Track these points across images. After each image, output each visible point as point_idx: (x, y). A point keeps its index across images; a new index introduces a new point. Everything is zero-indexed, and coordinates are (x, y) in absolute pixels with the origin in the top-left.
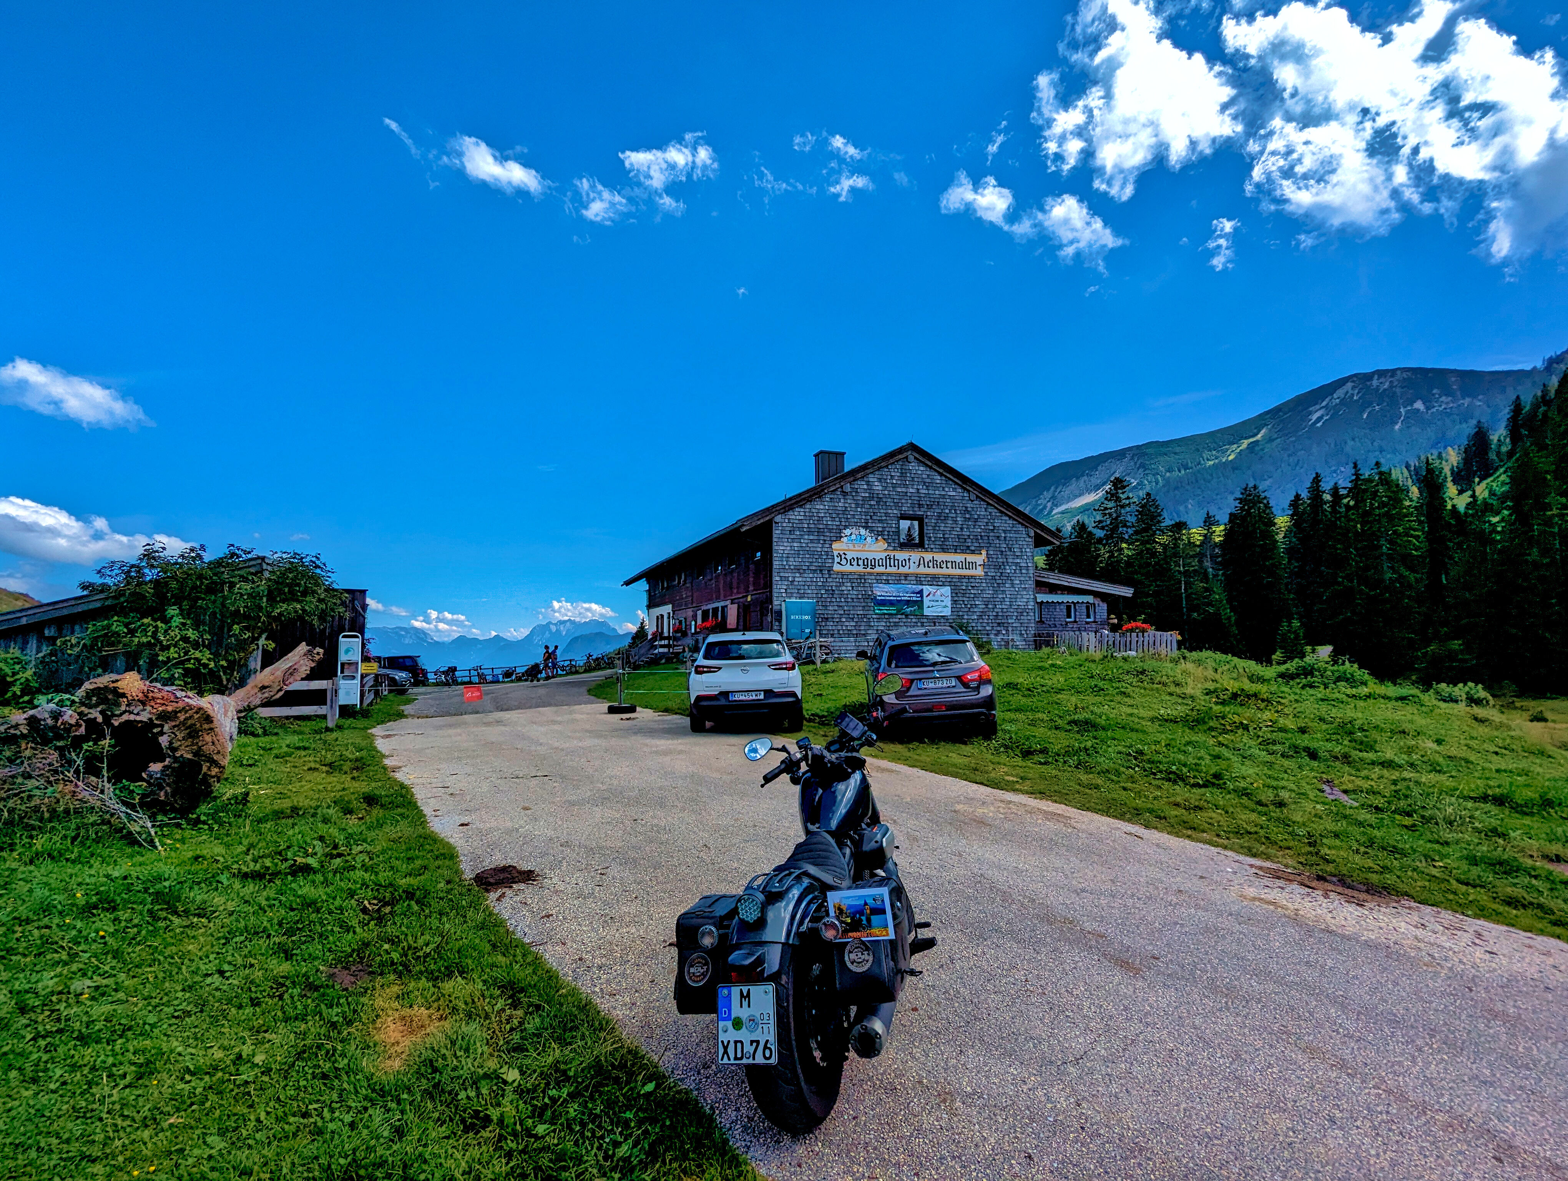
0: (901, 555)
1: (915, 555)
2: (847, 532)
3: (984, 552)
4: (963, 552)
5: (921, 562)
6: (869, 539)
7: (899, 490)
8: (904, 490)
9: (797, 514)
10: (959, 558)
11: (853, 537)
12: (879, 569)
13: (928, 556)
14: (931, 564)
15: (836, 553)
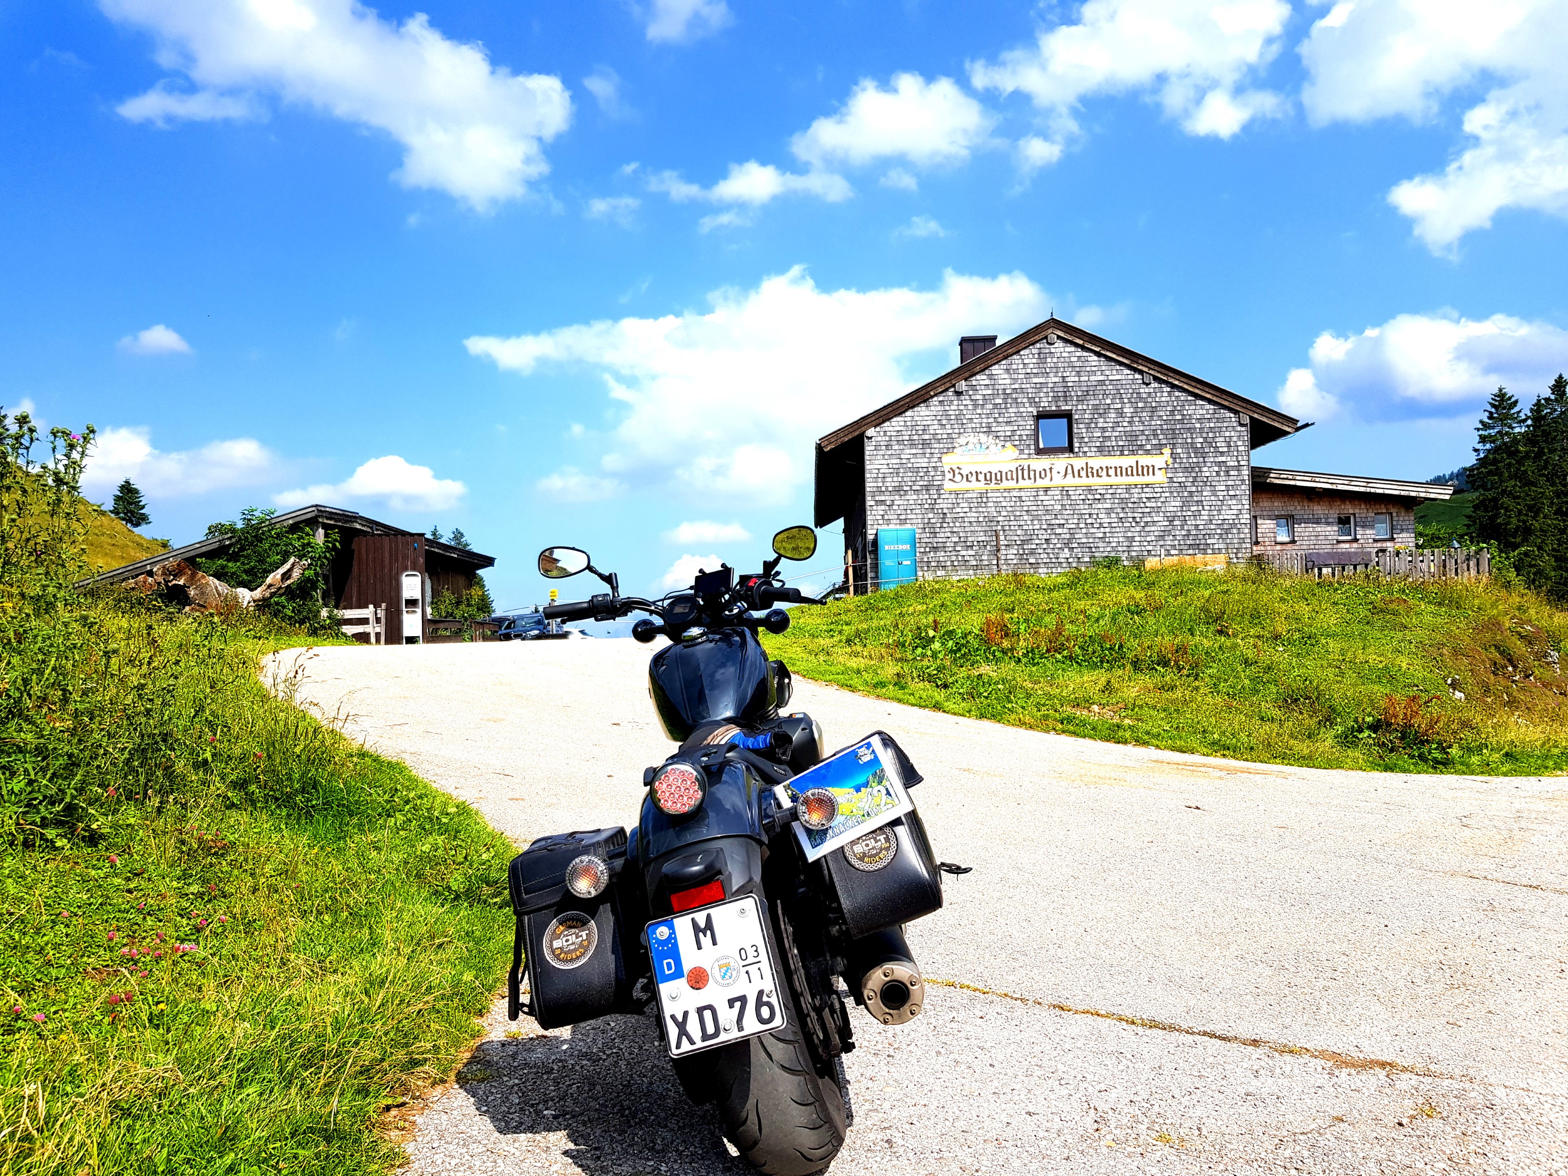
0: (1041, 463)
1: (1060, 462)
2: (962, 440)
3: (1167, 451)
4: (1133, 453)
5: (1069, 471)
6: (992, 447)
7: (1035, 380)
8: (1042, 380)
9: (896, 424)
10: (1127, 461)
11: (971, 446)
12: (1006, 484)
13: (1078, 463)
14: (1083, 473)
15: (947, 469)
